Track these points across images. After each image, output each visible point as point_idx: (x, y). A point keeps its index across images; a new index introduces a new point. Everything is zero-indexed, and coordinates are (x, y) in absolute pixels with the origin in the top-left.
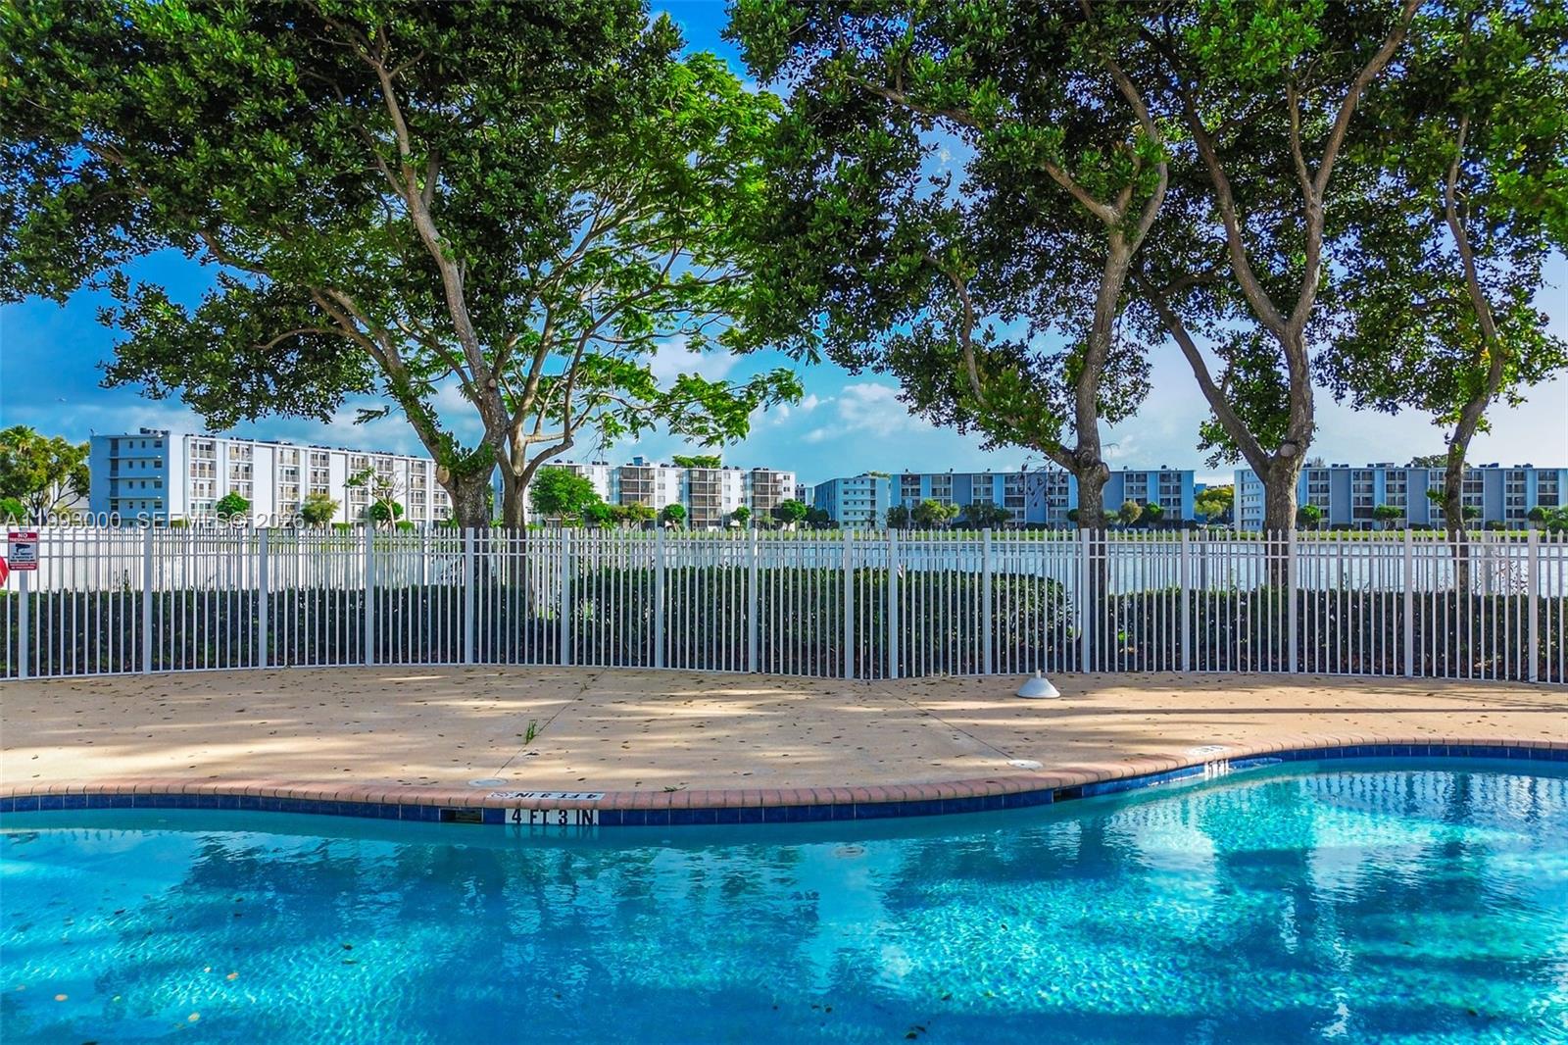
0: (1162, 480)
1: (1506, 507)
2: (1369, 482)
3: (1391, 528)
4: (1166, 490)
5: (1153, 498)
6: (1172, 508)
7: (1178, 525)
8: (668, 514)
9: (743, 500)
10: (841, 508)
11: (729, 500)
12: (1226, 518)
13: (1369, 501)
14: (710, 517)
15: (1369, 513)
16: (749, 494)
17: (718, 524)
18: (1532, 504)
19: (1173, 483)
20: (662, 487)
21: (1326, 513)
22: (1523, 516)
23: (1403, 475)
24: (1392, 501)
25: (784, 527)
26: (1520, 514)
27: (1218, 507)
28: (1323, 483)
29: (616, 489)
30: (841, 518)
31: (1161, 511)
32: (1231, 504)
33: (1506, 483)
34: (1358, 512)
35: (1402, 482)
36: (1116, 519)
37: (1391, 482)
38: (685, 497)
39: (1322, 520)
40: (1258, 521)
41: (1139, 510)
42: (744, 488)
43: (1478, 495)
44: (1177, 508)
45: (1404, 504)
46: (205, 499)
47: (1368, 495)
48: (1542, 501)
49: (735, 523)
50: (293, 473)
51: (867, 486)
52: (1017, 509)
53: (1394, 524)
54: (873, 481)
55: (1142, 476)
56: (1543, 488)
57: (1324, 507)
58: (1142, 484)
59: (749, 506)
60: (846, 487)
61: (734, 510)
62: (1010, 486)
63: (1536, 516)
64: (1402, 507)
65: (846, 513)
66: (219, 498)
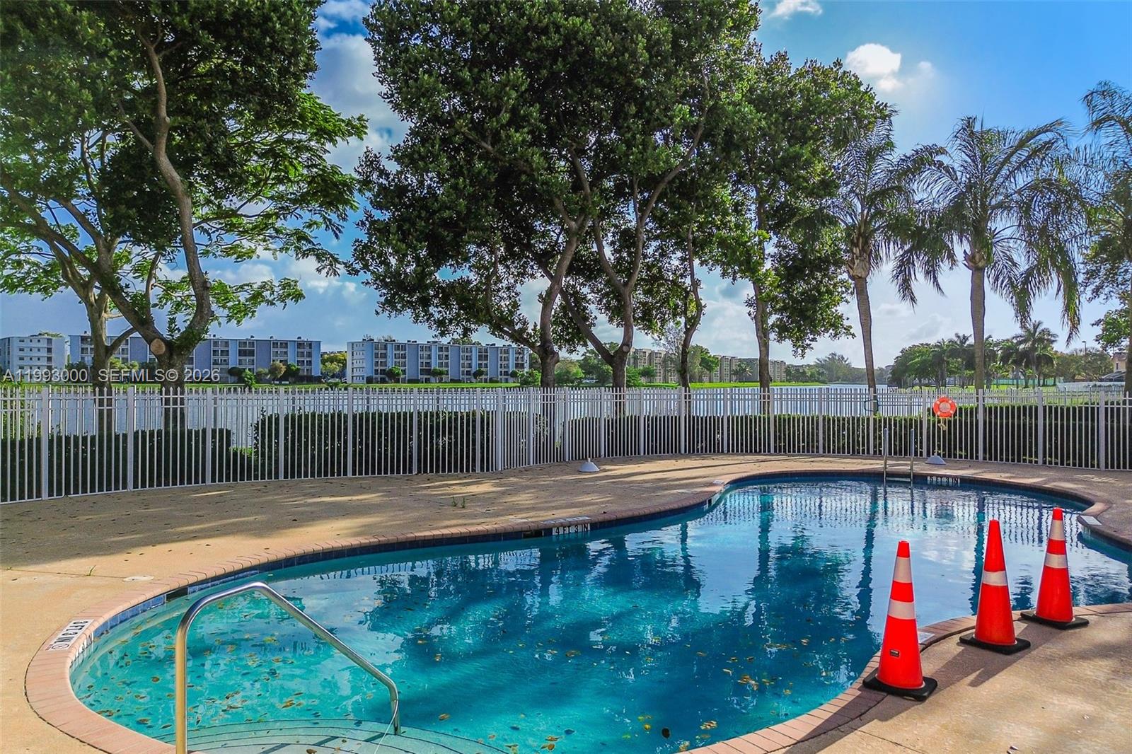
0: (298, 347)
1: (499, 370)
2: (428, 353)
3: (441, 381)
4: (301, 354)
5: (292, 360)
6: (306, 367)
7: (310, 379)
12: (342, 375)
13: (428, 364)
15: (428, 372)
18: (512, 369)
19: (307, 350)
21: (404, 372)
22: (507, 375)
23: (447, 349)
24: (440, 365)
26: (506, 373)
27: (335, 367)
28: (403, 352)
31: (298, 369)
32: (345, 365)
33: (499, 355)
34: (422, 372)
35: (446, 353)
36: (266, 374)
37: (441, 353)
39: (402, 376)
40: (363, 377)
41: (284, 368)
43: (486, 362)
44: (308, 367)
45: (448, 366)
47: (428, 361)
48: (517, 366)
51: (44, 344)
53: (442, 379)
54: (49, 341)
55: (285, 344)
56: (517, 358)
57: (403, 368)
58: (285, 350)
60: (22, 344)
63: (514, 375)
64: (446, 369)
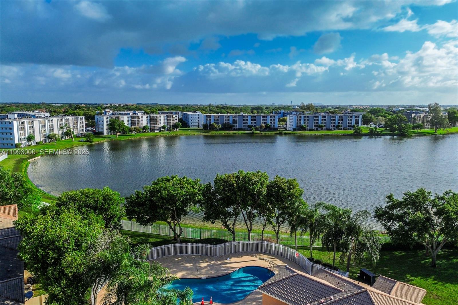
0: (270, 118)
1: (348, 124)
2: (318, 119)
4: (271, 120)
5: (268, 122)
6: (273, 125)
7: (274, 129)
8: (144, 128)
9: (165, 123)
10: (190, 122)
11: (160, 123)
13: (317, 123)
14: (156, 128)
15: (317, 126)
16: (166, 121)
17: (158, 130)
18: (353, 124)
19: (273, 118)
20: (142, 120)
21: (308, 126)
22: (351, 126)
24: (322, 123)
25: (176, 130)
28: (308, 119)
29: (130, 122)
30: (190, 124)
31: (270, 126)
33: (348, 118)
34: (315, 126)
35: (325, 119)
36: (259, 128)
38: (149, 123)
39: (307, 128)
40: (292, 128)
41: (265, 125)
42: (165, 120)
44: (274, 125)
46: (23, 137)
48: (356, 123)
49: (162, 129)
50: (44, 126)
51: (197, 116)
52: (235, 124)
56: (356, 120)
58: (266, 119)
59: (166, 124)
60: (191, 116)
61: (162, 126)
62: (234, 118)
63: (354, 126)
64: (325, 125)
65: (192, 123)
66: (27, 136)
